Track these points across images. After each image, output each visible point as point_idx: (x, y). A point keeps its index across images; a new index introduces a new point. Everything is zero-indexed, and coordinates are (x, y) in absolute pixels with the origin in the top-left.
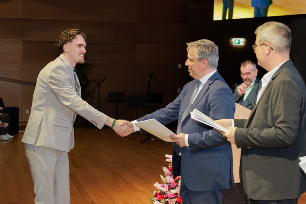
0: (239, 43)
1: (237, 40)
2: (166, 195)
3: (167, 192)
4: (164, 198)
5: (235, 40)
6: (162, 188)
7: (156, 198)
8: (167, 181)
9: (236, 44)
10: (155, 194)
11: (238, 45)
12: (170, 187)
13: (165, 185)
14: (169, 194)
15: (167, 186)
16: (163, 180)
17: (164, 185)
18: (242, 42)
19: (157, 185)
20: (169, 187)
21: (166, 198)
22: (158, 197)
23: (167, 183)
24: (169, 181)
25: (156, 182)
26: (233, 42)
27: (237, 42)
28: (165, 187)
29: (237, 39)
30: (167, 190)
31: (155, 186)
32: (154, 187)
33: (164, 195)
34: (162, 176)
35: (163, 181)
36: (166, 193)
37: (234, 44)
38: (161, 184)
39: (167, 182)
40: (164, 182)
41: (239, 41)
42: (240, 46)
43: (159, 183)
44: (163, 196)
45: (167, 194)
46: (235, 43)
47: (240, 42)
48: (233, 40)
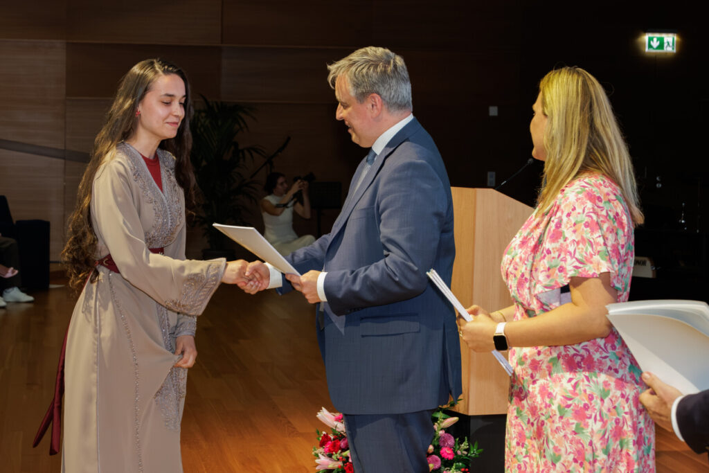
0: (661, 46)
1: (655, 40)
4: (340, 448)
5: (651, 39)
6: (336, 423)
7: (321, 450)
9: (652, 51)
10: (322, 437)
11: (660, 51)
18: (671, 44)
19: (325, 415)
21: (343, 450)
22: (328, 446)
25: (323, 408)
26: (645, 44)
27: (655, 44)
29: (658, 35)
31: (320, 419)
32: (317, 419)
33: (340, 440)
37: (647, 50)
38: (337, 415)
41: (661, 40)
42: (666, 53)
43: (330, 411)
44: (338, 444)
46: (650, 46)
47: (666, 45)
48: (646, 38)
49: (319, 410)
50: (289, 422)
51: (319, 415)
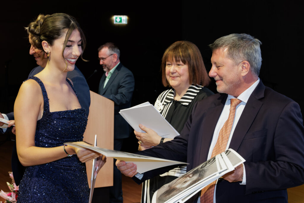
0: (121, 21)
1: (118, 18)
5: (116, 18)
6: (9, 197)
8: (14, 188)
9: (117, 23)
11: (120, 23)
13: (12, 193)
15: (15, 195)
16: (10, 187)
18: (125, 20)
19: (2, 194)
23: (14, 192)
24: (17, 188)
25: (2, 190)
26: (114, 20)
27: (118, 20)
28: (12, 196)
29: (119, 17)
34: (8, 183)
35: (10, 189)
37: (115, 23)
38: (8, 193)
39: (15, 189)
40: (11, 190)
41: (121, 18)
42: (123, 25)
43: (5, 191)
46: (116, 21)
47: (123, 21)
48: (114, 17)
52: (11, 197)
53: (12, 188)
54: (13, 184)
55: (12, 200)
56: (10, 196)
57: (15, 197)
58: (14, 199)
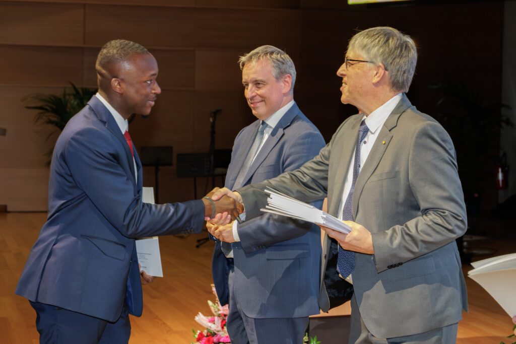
2: (217, 338)
3: (218, 331)
4: (214, 342)
6: (210, 324)
8: (219, 310)
10: (199, 335)
12: (224, 323)
13: (216, 318)
14: (222, 336)
15: (220, 321)
16: (212, 309)
17: (214, 318)
19: (201, 318)
20: (222, 321)
21: (217, 343)
22: (204, 341)
23: (219, 316)
24: (224, 310)
25: (200, 313)
28: (216, 323)
30: (220, 328)
31: (197, 321)
32: (195, 322)
33: (214, 336)
34: (210, 303)
35: (213, 311)
36: (216, 332)
38: (210, 318)
39: (220, 312)
40: (215, 314)
43: (205, 315)
44: (211, 339)
45: (219, 336)
49: (196, 314)
50: (164, 323)
51: (197, 318)
52: (214, 323)
53: (216, 310)
54: (217, 303)
55: (215, 328)
56: (213, 321)
57: (220, 324)
58: (218, 327)
